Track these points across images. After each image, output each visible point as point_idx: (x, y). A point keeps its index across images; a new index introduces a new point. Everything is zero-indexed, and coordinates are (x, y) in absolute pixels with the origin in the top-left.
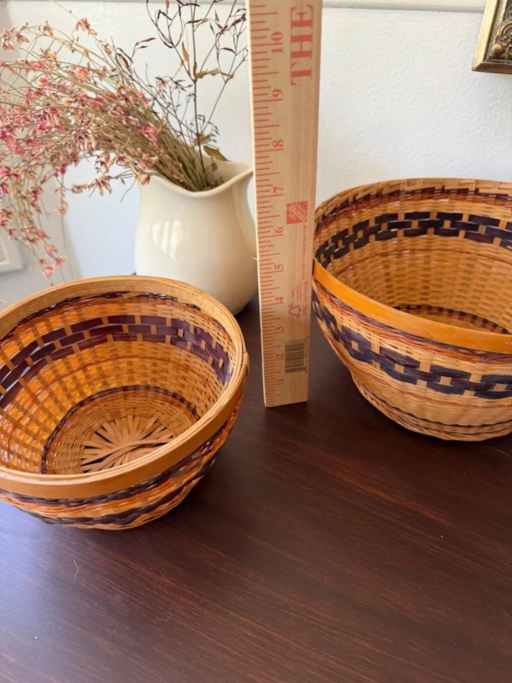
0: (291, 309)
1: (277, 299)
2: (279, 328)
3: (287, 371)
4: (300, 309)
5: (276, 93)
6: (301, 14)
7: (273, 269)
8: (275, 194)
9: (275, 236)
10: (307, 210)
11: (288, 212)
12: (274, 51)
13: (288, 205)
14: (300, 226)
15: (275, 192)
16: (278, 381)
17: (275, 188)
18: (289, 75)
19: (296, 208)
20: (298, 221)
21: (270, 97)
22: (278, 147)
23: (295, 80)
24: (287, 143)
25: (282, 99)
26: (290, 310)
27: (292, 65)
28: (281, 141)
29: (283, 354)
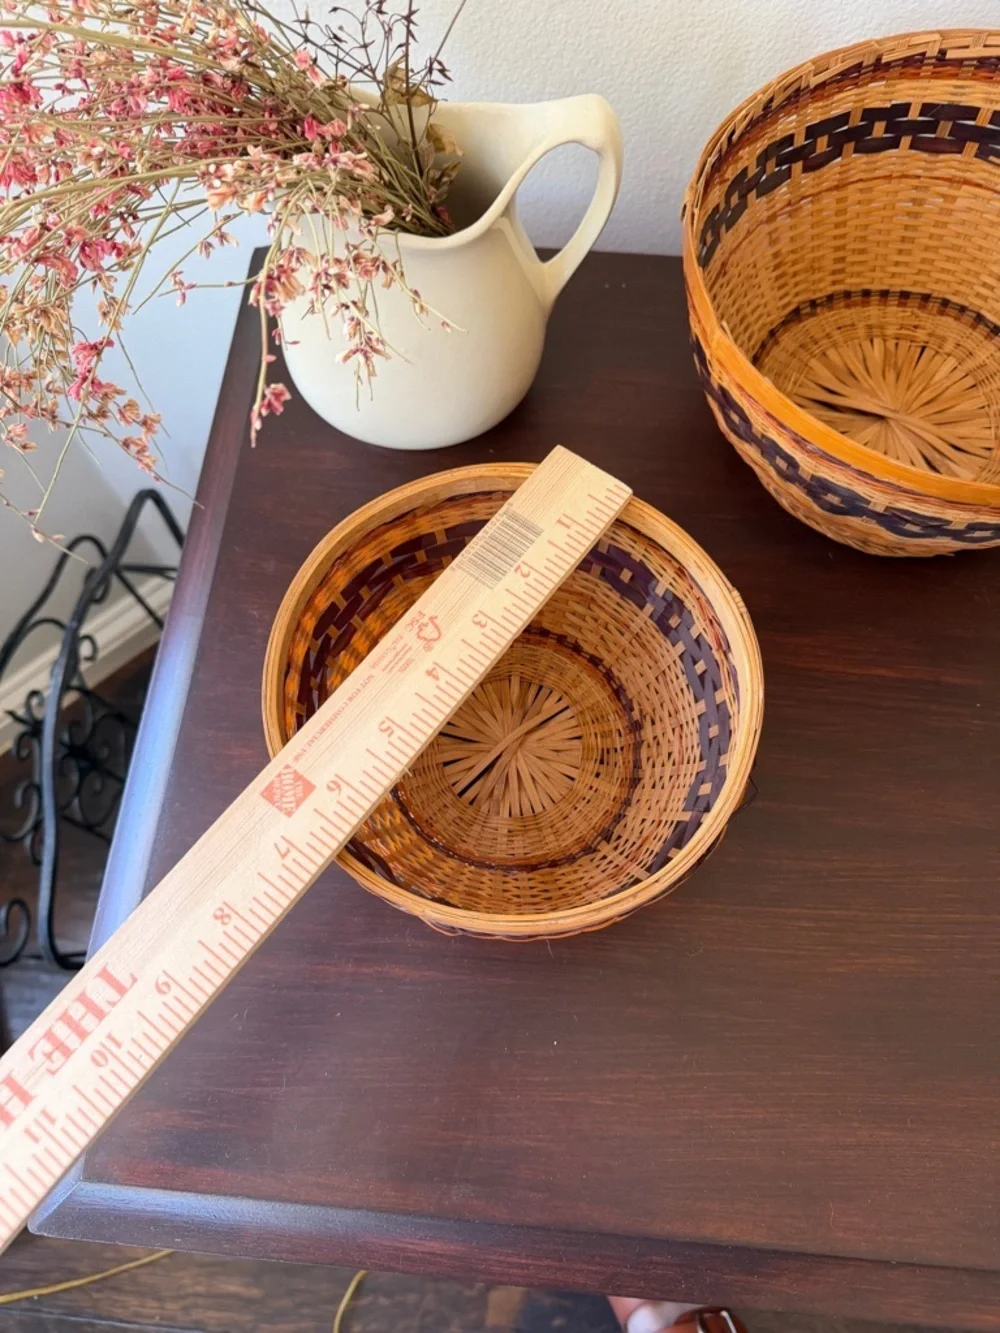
0: (432, 642)
1: (437, 678)
2: (478, 623)
3: (538, 534)
4: (421, 630)
5: (164, 988)
6: (49, 1056)
7: (398, 733)
8: (292, 849)
9: (348, 784)
10: (272, 783)
11: (298, 803)
12: (118, 1045)
13: (289, 814)
14: (301, 767)
15: (288, 851)
16: (568, 527)
17: (284, 856)
18: (128, 996)
19: (284, 800)
20: (298, 777)
21: (175, 990)
22: (227, 911)
23: (126, 981)
24: (211, 907)
25: (165, 972)
26: (435, 640)
27: (113, 1004)
28: (216, 917)
29: (516, 570)
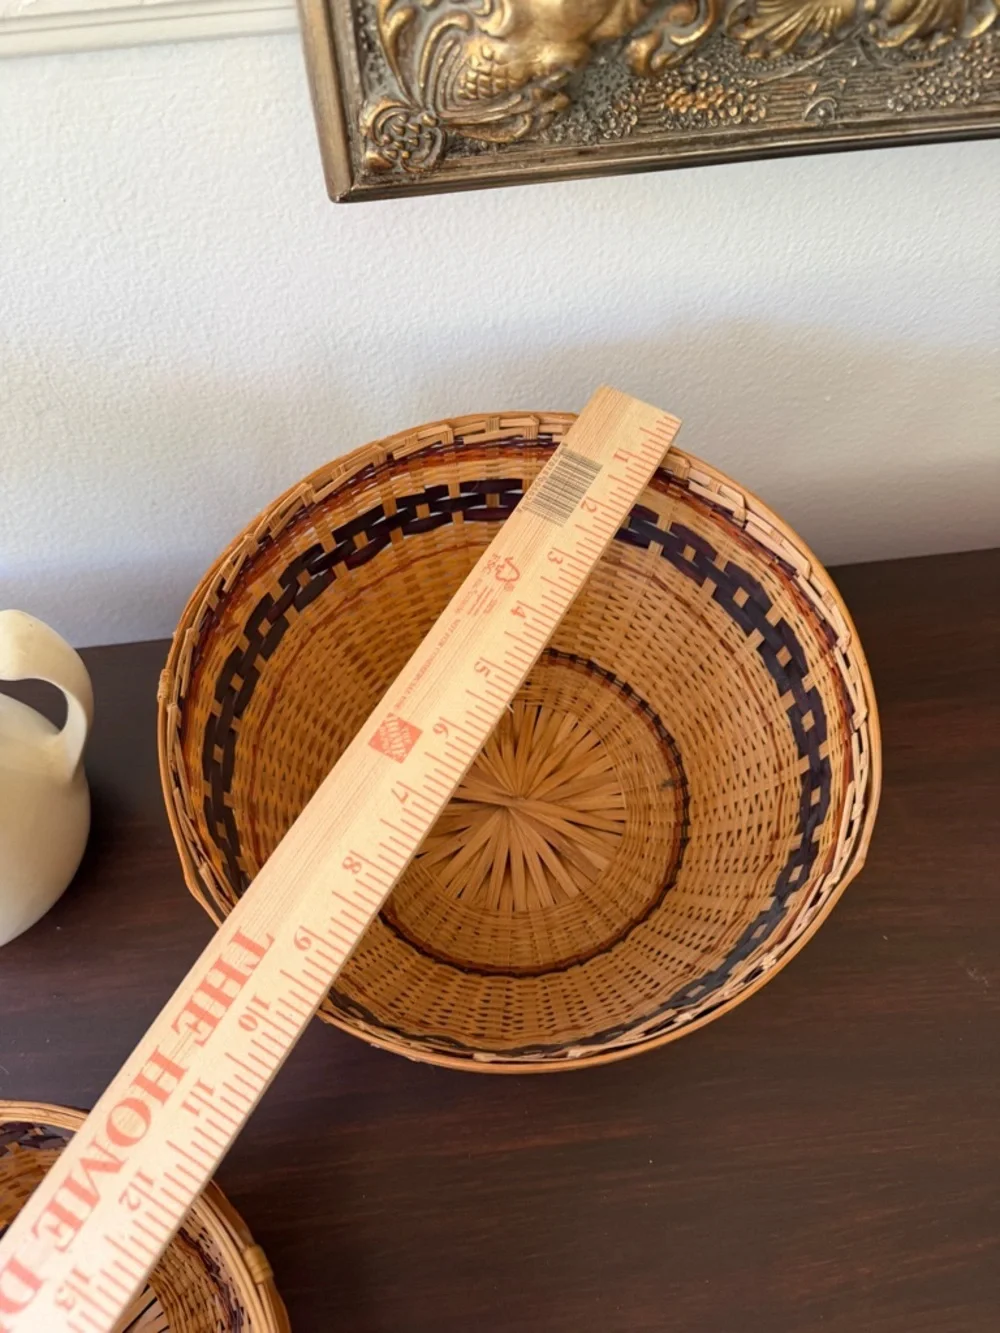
0: (512, 583)
1: (523, 616)
2: (555, 560)
3: (597, 469)
4: (499, 572)
5: (304, 944)
6: (194, 1027)
7: (494, 672)
8: (410, 793)
9: (454, 726)
10: (378, 732)
11: (408, 748)
12: (266, 1006)
13: (401, 760)
14: (405, 715)
15: (406, 796)
16: (626, 460)
17: (403, 800)
18: (267, 956)
19: (393, 747)
20: (403, 724)
21: (316, 944)
22: (356, 859)
23: (262, 942)
24: (340, 856)
25: (302, 928)
26: (515, 580)
27: (253, 967)
28: (345, 867)
29: (582, 506)
